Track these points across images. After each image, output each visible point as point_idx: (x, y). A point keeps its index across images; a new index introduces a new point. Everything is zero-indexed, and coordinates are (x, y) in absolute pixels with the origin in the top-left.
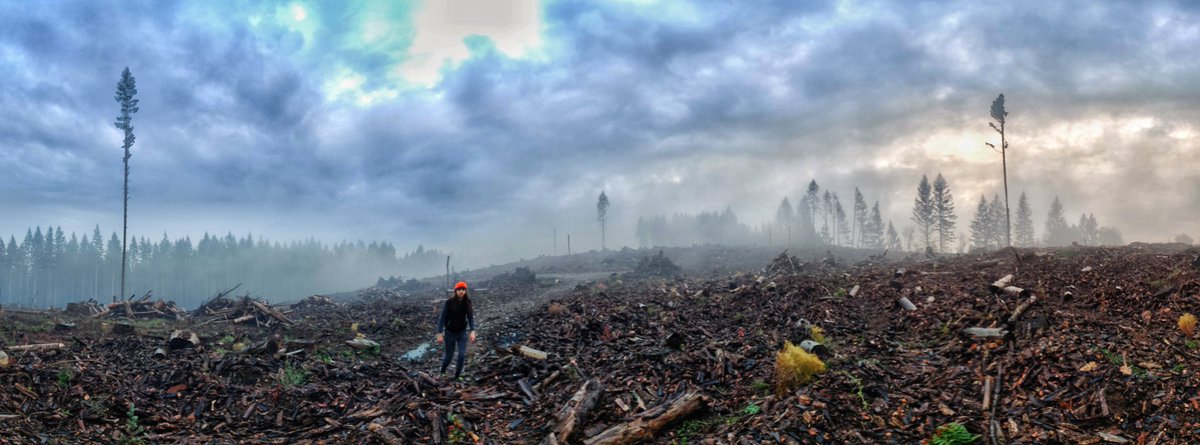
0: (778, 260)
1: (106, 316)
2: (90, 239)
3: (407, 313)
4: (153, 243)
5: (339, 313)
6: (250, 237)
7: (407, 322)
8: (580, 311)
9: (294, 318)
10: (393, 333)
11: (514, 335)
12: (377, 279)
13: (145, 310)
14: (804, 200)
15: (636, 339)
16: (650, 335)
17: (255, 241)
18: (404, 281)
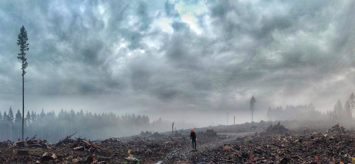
0: (334, 127)
1: (15, 147)
2: (8, 113)
3: (153, 147)
4: (37, 114)
5: (123, 146)
6: (82, 111)
7: (153, 151)
8: (239, 149)
9: (102, 147)
10: (146, 156)
11: (205, 159)
12: (140, 132)
13: (33, 144)
14: (347, 102)
15: (264, 161)
16: (271, 159)
17: (85, 113)
18: (153, 133)
